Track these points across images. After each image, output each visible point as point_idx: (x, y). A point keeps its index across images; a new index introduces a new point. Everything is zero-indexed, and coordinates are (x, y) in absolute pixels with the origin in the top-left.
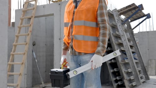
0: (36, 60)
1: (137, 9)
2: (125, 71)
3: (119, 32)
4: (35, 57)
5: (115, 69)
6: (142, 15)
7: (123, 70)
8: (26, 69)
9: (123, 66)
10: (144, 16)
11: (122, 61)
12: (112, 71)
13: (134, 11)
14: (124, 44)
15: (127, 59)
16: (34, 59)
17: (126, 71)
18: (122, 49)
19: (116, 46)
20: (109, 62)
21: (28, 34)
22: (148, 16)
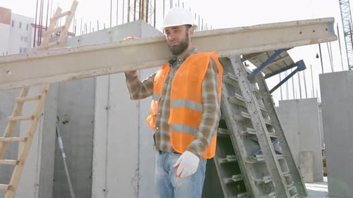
0: (64, 155)
2: (256, 182)
3: (241, 95)
4: (62, 147)
5: (233, 176)
6: (289, 64)
7: (252, 179)
8: (39, 173)
9: (251, 169)
10: (293, 65)
11: (249, 159)
12: (226, 180)
14: (254, 121)
15: (260, 153)
16: (58, 152)
17: (258, 180)
18: (250, 131)
19: (236, 126)
20: (221, 161)
21: (40, 97)
22: (301, 66)
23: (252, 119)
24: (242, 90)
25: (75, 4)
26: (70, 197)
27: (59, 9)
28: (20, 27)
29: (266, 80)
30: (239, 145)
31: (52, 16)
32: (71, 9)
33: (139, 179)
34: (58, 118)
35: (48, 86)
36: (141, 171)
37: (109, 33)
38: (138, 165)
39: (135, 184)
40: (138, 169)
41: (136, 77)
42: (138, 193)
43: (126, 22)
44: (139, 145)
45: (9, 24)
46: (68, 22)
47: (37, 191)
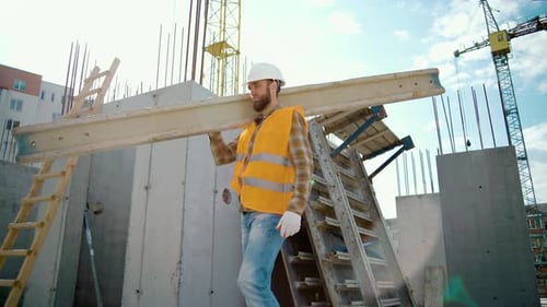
0: (92, 252)
1: (368, 118)
2: (336, 287)
3: (322, 177)
4: (90, 242)
5: (307, 279)
6: (392, 142)
7: (331, 282)
8: (57, 273)
9: (330, 269)
10: (398, 142)
11: (327, 256)
12: (298, 284)
13: (361, 123)
14: (338, 210)
15: (346, 251)
16: (84, 248)
17: (339, 284)
18: (330, 221)
19: (312, 214)
20: (291, 259)
21: (64, 173)
22: (407, 143)
23: (336, 208)
24: (324, 170)
25: (116, 62)
26: (96, 305)
27: (97, 69)
28: (53, 99)
29: (364, 162)
30: (314, 238)
31: (88, 76)
32: (111, 68)
33: (181, 274)
34: (88, 206)
35: (76, 159)
36: (184, 266)
37: (154, 96)
38: (181, 256)
39: (176, 280)
40: (180, 262)
41: (220, 140)
42: (178, 293)
43: (182, 81)
44: (182, 232)
45: (38, 95)
46: (107, 84)
47: (54, 297)
